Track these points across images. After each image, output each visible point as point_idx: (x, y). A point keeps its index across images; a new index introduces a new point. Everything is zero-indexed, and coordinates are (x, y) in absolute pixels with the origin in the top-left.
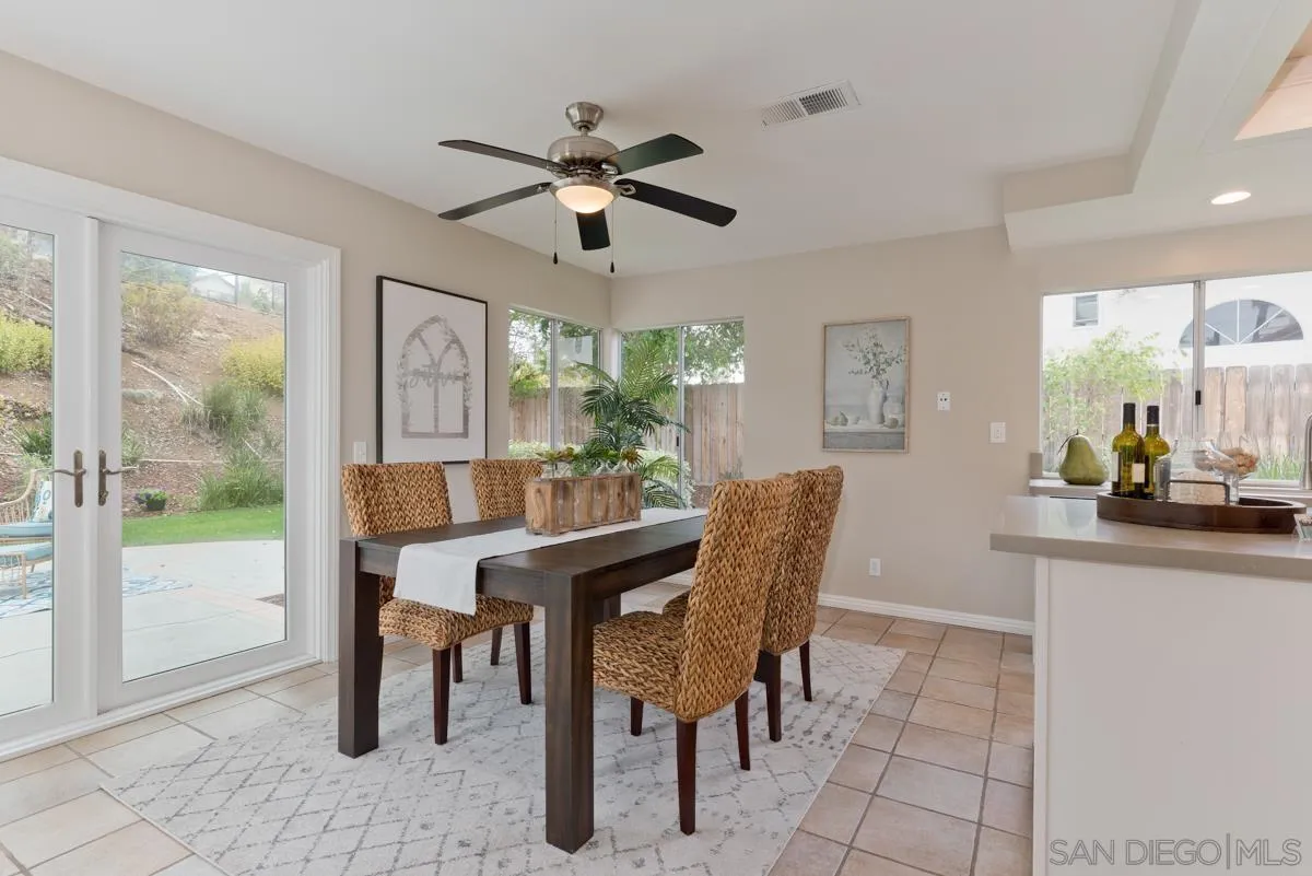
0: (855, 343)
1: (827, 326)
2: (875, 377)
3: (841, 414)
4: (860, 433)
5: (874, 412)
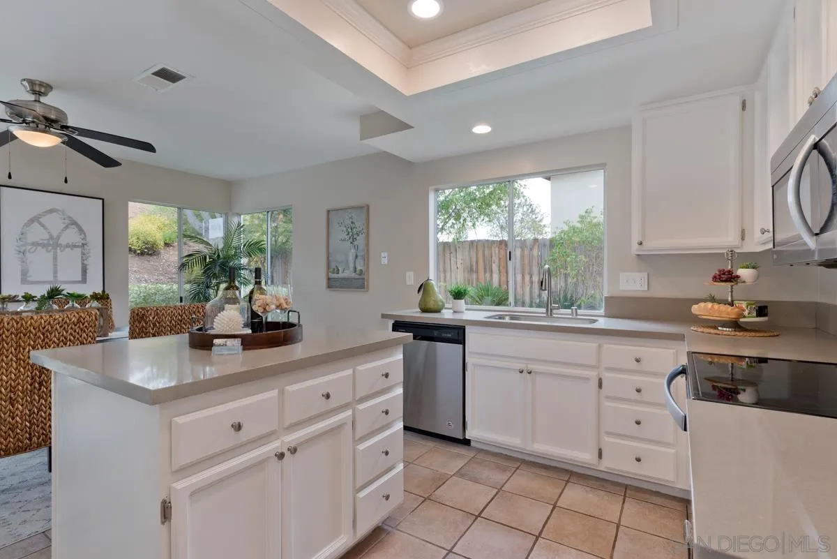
0: (342, 221)
1: (328, 211)
2: (351, 243)
3: (336, 266)
4: (344, 279)
5: (351, 265)
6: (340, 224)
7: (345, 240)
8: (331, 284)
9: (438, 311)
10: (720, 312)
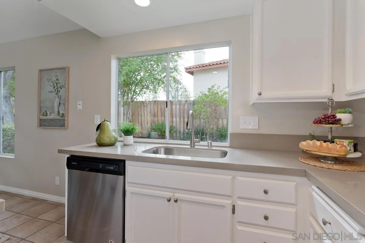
0: (50, 78)
1: (41, 71)
2: (56, 94)
3: (46, 111)
4: (52, 120)
5: (56, 110)
6: (49, 80)
7: (51, 92)
8: (43, 123)
9: (112, 145)
10: (329, 149)
